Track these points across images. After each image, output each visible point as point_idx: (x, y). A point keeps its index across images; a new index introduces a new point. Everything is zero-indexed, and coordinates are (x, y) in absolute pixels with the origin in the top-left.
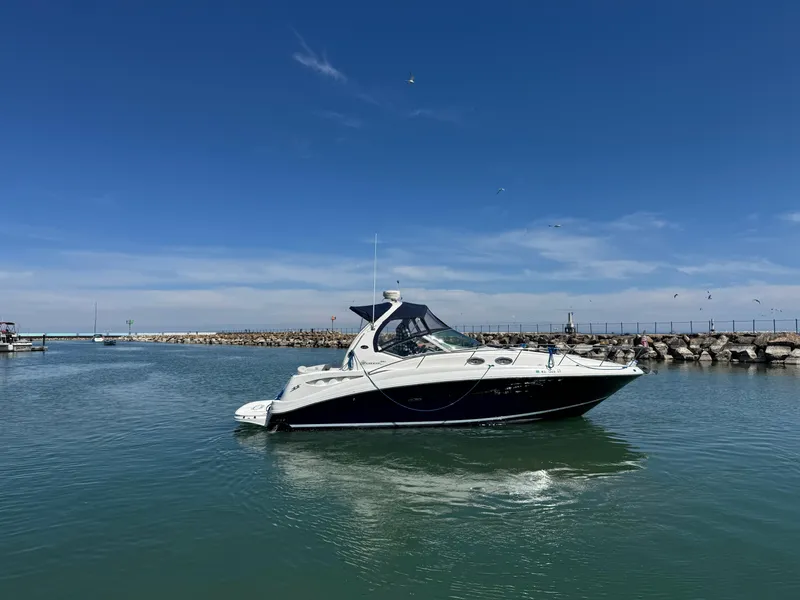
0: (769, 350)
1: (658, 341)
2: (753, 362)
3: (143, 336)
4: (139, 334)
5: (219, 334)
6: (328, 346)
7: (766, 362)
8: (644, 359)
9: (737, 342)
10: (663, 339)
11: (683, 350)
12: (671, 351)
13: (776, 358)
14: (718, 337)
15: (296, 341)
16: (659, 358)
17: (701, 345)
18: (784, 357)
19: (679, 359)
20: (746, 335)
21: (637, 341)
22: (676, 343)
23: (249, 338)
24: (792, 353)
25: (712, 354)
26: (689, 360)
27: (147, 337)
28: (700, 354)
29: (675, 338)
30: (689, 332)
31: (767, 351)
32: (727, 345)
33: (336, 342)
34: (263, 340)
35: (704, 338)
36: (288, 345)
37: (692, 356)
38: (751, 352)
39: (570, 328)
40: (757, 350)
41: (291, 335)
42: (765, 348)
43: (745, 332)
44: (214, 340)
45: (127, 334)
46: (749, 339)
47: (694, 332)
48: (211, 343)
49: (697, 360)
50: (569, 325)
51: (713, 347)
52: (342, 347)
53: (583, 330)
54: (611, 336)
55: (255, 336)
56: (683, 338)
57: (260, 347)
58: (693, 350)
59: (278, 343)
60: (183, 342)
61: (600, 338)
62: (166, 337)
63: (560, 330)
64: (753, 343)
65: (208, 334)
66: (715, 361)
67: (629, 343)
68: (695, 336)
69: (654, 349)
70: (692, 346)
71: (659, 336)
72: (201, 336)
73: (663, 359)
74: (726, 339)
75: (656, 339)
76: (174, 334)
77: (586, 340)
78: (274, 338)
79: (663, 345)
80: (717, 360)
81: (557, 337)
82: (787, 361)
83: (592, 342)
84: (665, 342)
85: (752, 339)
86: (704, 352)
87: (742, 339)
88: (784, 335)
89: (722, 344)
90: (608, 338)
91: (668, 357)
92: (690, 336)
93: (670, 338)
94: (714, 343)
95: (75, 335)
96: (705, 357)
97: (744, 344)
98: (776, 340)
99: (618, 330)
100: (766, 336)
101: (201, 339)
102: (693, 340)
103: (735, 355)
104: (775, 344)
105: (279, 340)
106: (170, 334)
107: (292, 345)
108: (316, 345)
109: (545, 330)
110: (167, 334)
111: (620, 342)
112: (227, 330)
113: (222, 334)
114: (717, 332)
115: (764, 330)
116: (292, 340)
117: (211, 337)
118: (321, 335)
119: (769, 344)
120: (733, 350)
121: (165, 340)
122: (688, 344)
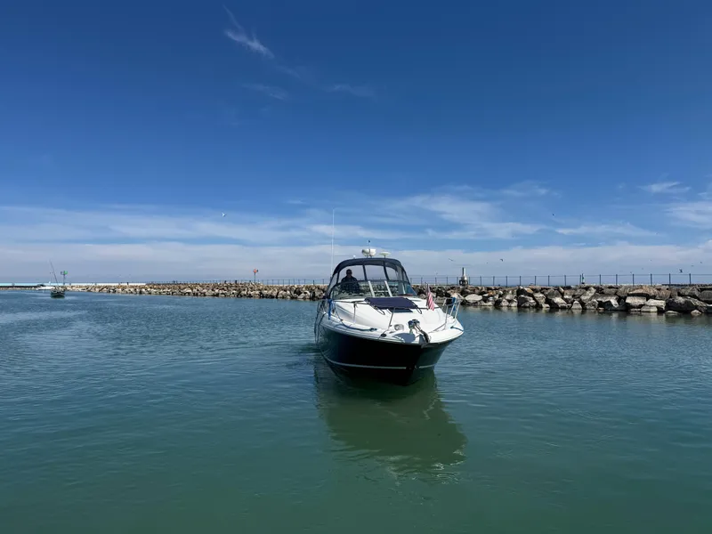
0: (629, 300)
1: (537, 292)
2: (616, 310)
3: (77, 286)
4: (73, 284)
5: (148, 284)
6: (250, 296)
7: (626, 310)
8: (525, 307)
9: (603, 293)
10: (542, 291)
11: (558, 300)
12: (548, 301)
13: (634, 307)
14: (587, 288)
15: (221, 292)
16: (538, 307)
17: (574, 296)
18: (641, 306)
19: (554, 307)
20: (610, 287)
21: (520, 292)
22: (552, 294)
23: (177, 289)
24: (647, 303)
25: (582, 303)
26: (563, 308)
27: (80, 287)
28: (572, 303)
29: (552, 289)
30: (564, 285)
31: (627, 301)
32: (595, 296)
33: (257, 292)
34: (190, 291)
35: (575, 289)
36: (214, 295)
37: (565, 304)
38: (614, 301)
39: (464, 281)
40: (619, 300)
41: (216, 286)
42: (625, 298)
43: (610, 285)
44: (144, 290)
45: (61, 284)
46: (613, 291)
47: (568, 285)
48: (141, 293)
49: (570, 308)
50: (463, 278)
51: (583, 298)
52: (263, 297)
53: (473, 283)
54: (497, 287)
55: (182, 287)
56: (558, 289)
57: (187, 297)
58: (566, 300)
59: (204, 293)
60: (115, 292)
61: (489, 289)
62: (99, 287)
63: (454, 282)
64: (615, 294)
65: (139, 284)
66: (584, 309)
67: (513, 293)
68: (569, 288)
69: (534, 299)
70: (566, 297)
71: (538, 287)
72: (132, 287)
73: (542, 307)
74: (594, 290)
75: (535, 291)
76: (107, 284)
77: (477, 291)
78: (200, 288)
79: (541, 295)
80: (586, 309)
81: (452, 288)
82: (643, 309)
83: (481, 293)
84: (543, 293)
85: (615, 290)
86: (576, 302)
87: (607, 291)
88: (641, 287)
89: (591, 295)
90: (496, 289)
91: (545, 306)
92: (564, 288)
93: (547, 289)
94: (584, 294)
95: (11, 285)
96: (577, 306)
97: (609, 295)
98: (635, 292)
99: (503, 283)
100: (626, 288)
101: (132, 290)
102: (567, 291)
103: (601, 304)
104: (633, 295)
105: (205, 291)
106: (103, 284)
107: (217, 295)
108: (239, 295)
109: (442, 283)
110: (100, 284)
111: (505, 293)
112: (157, 281)
113: (152, 285)
114: (586, 285)
115: (625, 283)
116: (217, 291)
117: (141, 288)
118: (244, 286)
119: (629, 295)
120: (599, 299)
121: (97, 290)
122: (562, 294)
